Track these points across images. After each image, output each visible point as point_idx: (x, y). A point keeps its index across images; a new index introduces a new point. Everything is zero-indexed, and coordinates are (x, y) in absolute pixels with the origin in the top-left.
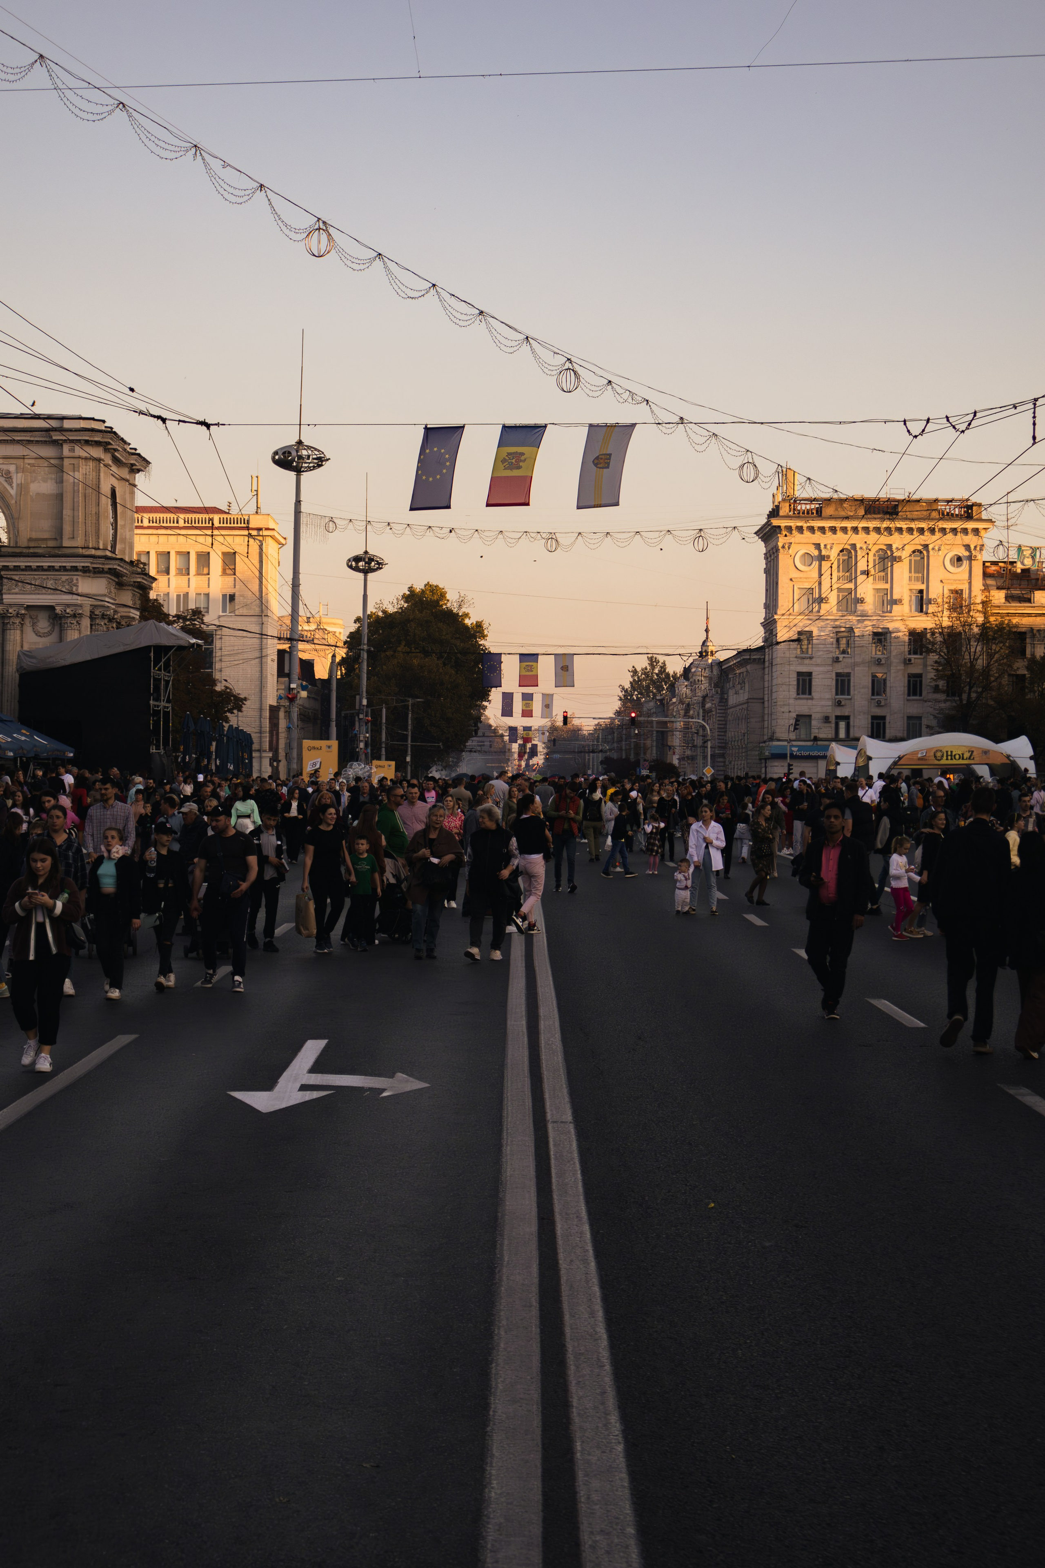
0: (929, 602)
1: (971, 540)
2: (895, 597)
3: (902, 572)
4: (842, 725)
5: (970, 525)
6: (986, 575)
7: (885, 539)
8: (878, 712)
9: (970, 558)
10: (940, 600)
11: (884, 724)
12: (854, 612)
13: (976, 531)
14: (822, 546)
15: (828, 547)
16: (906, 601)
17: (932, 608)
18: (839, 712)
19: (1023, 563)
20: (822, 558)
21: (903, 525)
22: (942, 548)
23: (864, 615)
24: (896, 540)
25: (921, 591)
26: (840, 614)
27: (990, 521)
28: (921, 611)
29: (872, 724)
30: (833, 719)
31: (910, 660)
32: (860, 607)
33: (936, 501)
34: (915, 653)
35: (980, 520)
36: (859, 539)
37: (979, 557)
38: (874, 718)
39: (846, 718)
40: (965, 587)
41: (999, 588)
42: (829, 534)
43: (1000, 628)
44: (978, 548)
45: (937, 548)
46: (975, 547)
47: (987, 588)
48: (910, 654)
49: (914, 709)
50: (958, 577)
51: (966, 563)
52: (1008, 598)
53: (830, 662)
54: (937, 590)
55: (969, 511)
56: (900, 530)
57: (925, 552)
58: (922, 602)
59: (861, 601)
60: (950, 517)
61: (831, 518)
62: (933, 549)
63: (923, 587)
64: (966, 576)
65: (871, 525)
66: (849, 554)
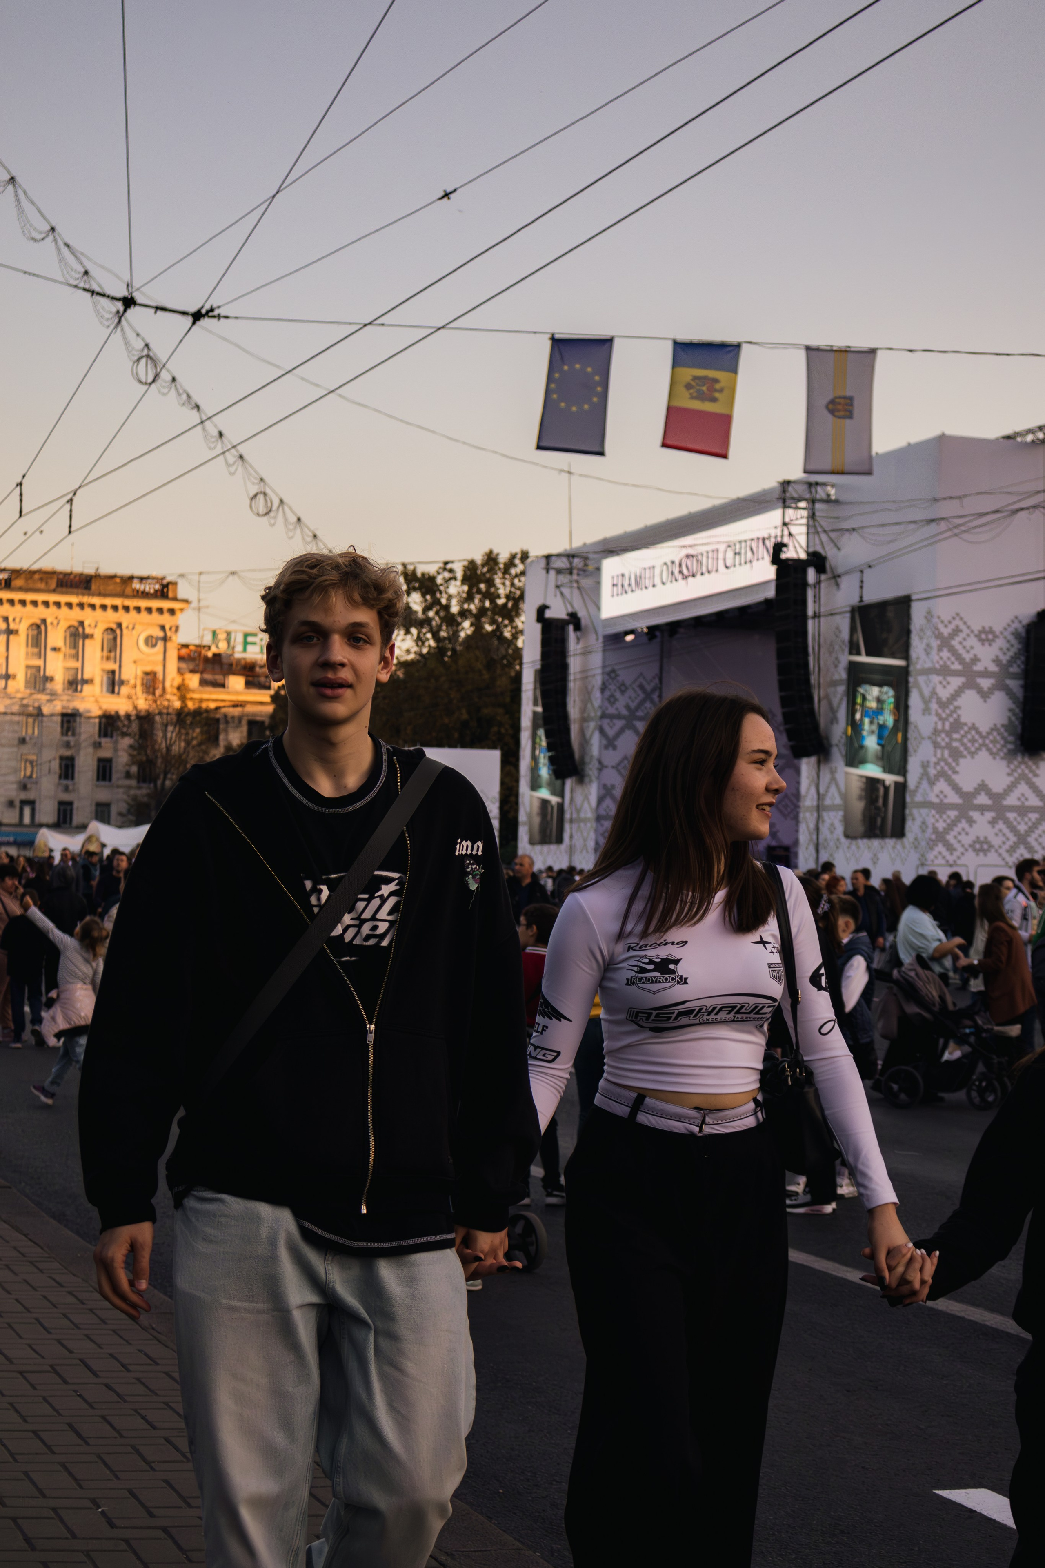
0: (122, 683)
1: (166, 619)
2: (86, 677)
3: (93, 651)
4: (27, 811)
5: (166, 604)
6: (181, 658)
7: (76, 614)
8: (66, 797)
9: (165, 639)
10: (132, 682)
11: (71, 811)
12: (43, 690)
13: (172, 612)
14: (11, 619)
15: (17, 620)
16: (97, 681)
17: (124, 690)
18: (23, 796)
19: (217, 647)
20: (9, 632)
21: (97, 601)
22: (137, 627)
23: (53, 694)
24: (88, 617)
25: (113, 672)
26: (28, 691)
27: (186, 601)
28: (113, 692)
29: (59, 810)
30: (17, 804)
31: (100, 743)
32: (49, 685)
33: (131, 578)
34: (106, 735)
35: (175, 599)
36: (50, 614)
37: (174, 638)
38: (61, 803)
39: (31, 803)
40: (159, 669)
41: (192, 671)
42: (18, 607)
43: (198, 712)
44: (173, 629)
45: (131, 627)
46: (170, 629)
47: (180, 671)
48: (100, 736)
49: (103, 795)
50: (151, 659)
51: (160, 644)
52: (203, 683)
53: (16, 742)
54: (131, 672)
55: (165, 590)
56: (93, 607)
57: (118, 632)
58: (113, 683)
59: (51, 679)
60: (145, 595)
61: (20, 589)
62: (127, 627)
63: (115, 667)
64: (161, 657)
65: (63, 599)
66: (39, 630)
